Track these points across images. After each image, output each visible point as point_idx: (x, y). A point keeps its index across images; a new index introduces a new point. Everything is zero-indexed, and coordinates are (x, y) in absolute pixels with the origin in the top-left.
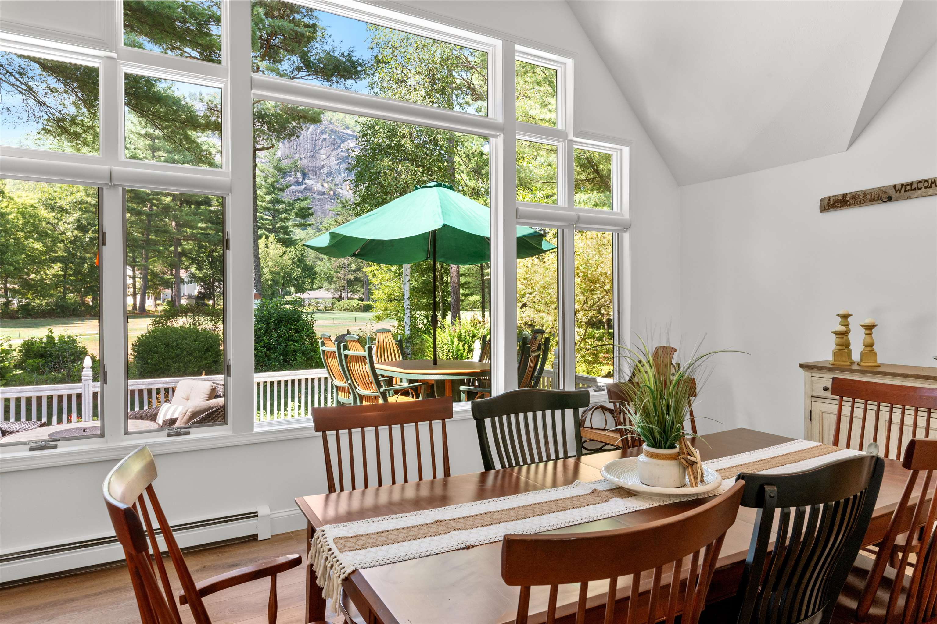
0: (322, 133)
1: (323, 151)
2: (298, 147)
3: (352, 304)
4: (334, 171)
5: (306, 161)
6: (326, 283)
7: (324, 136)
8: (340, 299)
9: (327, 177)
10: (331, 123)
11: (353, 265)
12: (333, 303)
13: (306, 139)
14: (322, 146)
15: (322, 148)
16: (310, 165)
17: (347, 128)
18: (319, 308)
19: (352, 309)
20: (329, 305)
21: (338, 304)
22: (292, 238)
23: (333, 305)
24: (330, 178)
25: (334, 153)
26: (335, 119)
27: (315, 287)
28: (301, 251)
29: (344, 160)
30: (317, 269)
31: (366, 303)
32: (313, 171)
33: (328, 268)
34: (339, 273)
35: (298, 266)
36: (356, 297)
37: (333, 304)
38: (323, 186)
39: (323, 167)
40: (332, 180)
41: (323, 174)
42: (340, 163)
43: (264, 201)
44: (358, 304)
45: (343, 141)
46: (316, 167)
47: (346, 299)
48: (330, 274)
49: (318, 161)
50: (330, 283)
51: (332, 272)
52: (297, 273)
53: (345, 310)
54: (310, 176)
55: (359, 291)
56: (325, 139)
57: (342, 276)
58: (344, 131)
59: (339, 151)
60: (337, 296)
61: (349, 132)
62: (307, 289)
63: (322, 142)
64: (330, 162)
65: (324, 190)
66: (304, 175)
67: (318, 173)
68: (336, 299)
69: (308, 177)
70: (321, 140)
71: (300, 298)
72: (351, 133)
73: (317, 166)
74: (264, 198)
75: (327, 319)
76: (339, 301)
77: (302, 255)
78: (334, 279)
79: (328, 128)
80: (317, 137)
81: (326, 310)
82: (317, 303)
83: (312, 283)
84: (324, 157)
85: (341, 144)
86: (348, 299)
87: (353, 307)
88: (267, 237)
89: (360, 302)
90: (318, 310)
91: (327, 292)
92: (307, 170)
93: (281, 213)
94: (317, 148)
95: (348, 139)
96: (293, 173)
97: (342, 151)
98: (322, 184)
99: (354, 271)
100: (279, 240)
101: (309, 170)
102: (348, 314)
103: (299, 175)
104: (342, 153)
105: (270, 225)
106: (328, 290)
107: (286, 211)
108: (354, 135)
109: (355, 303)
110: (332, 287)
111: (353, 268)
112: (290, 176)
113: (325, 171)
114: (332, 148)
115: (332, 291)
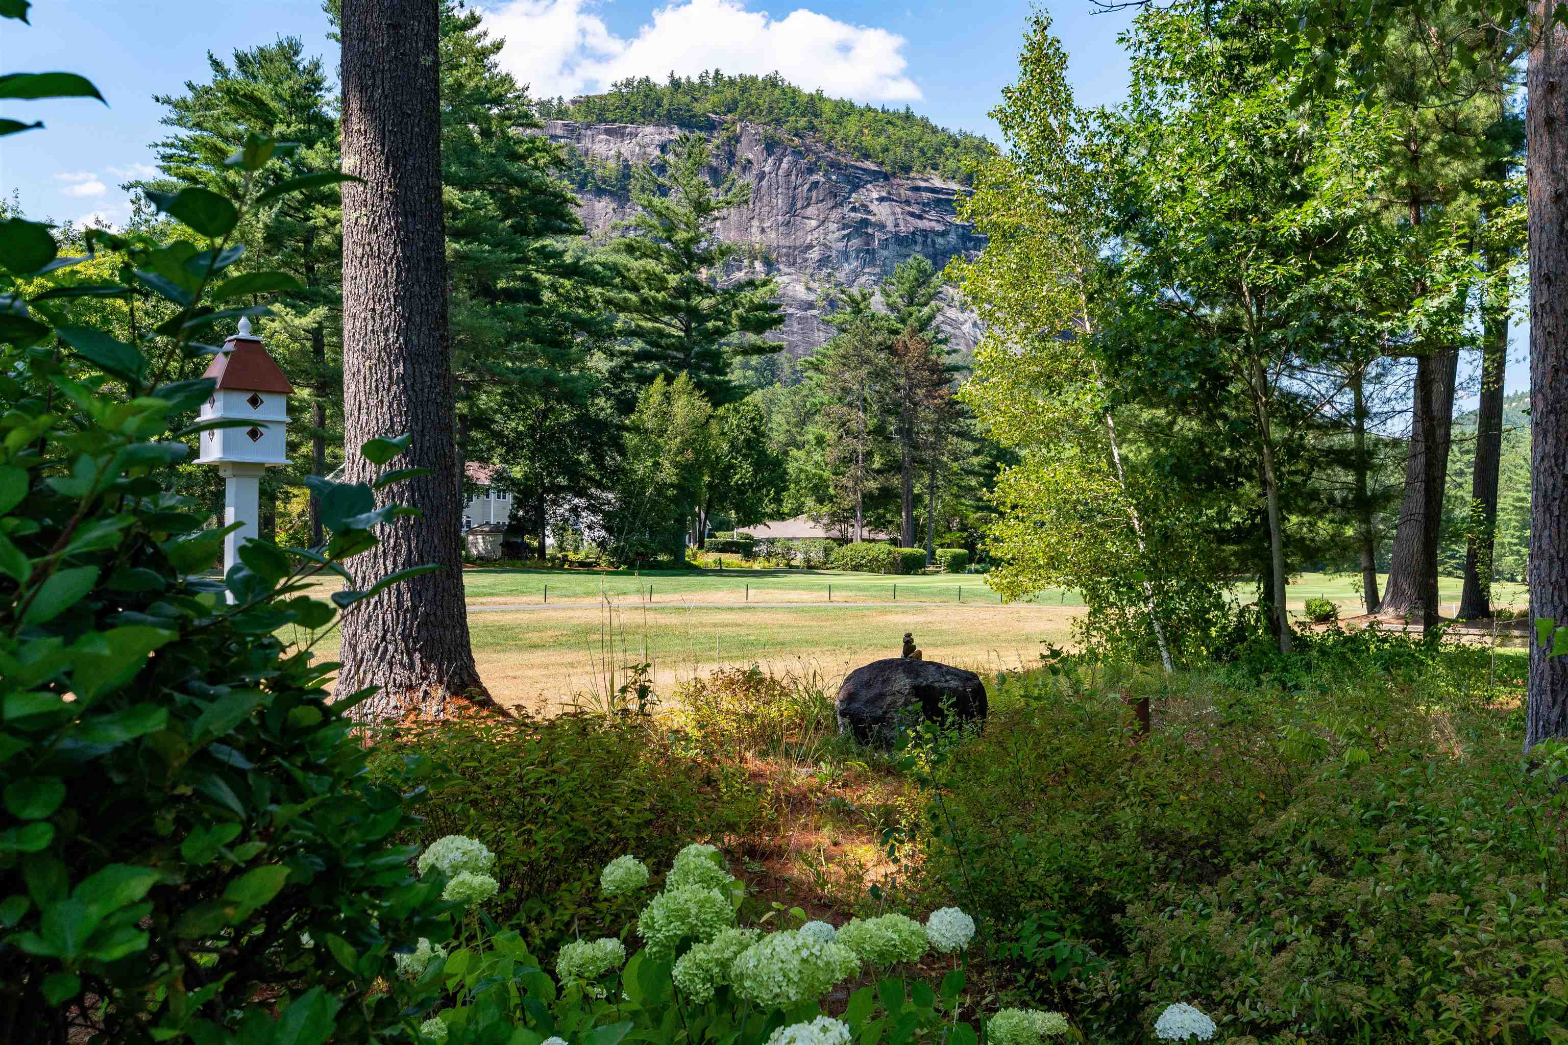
0: (810, 171)
1: (811, 211)
2: (758, 204)
3: (874, 554)
4: (834, 254)
5: (773, 235)
6: (810, 502)
7: (814, 178)
8: (844, 541)
9: (819, 268)
10: (830, 148)
11: (877, 458)
12: (825, 549)
13: (774, 186)
14: (809, 199)
15: (808, 205)
16: (782, 242)
17: (866, 156)
18: (793, 563)
19: (873, 566)
20: (816, 555)
21: (838, 552)
22: (730, 381)
23: (826, 556)
24: (825, 271)
25: (835, 215)
26: (838, 137)
27: (786, 509)
28: (753, 419)
29: (856, 230)
30: (791, 468)
31: (907, 550)
32: (787, 255)
33: (817, 463)
34: (843, 474)
35: (745, 457)
36: (882, 536)
37: (827, 551)
38: (809, 289)
39: (810, 247)
40: (829, 275)
41: (810, 263)
42: (848, 237)
43: (665, 289)
44: (890, 553)
45: (855, 188)
46: (795, 248)
47: (857, 542)
48: (821, 477)
49: (800, 233)
50: (820, 501)
51: (826, 474)
52: (744, 472)
53: (857, 568)
54: (781, 267)
55: (890, 522)
56: (816, 184)
57: (851, 484)
58: (859, 164)
59: (846, 209)
60: (835, 533)
61: (870, 165)
62: (765, 515)
63: (810, 190)
64: (826, 235)
65: (812, 297)
66: (769, 264)
67: (799, 260)
68: (834, 540)
69: (779, 270)
70: (806, 187)
71: (749, 537)
72: (873, 167)
73: (798, 243)
74: (664, 280)
75: (810, 588)
76: (840, 545)
77: (755, 430)
78: (832, 491)
79: (824, 158)
80: (800, 181)
81: (810, 568)
82: (790, 549)
83: (778, 500)
84: (814, 223)
85: (850, 193)
86: (863, 540)
87: (876, 559)
88: (669, 379)
89: (892, 548)
90: (791, 567)
91: (812, 524)
92: (775, 256)
93: (707, 318)
94: (799, 205)
95: (867, 182)
96: (746, 262)
97: (854, 209)
98: (807, 283)
99: (879, 472)
100: (699, 385)
101: (779, 255)
102: (864, 579)
103: (758, 265)
104: (853, 214)
105: (677, 350)
106: (816, 519)
107: (717, 314)
108: (880, 172)
109: (881, 549)
110: (825, 510)
111: (876, 466)
112: (740, 269)
113: (814, 254)
114: (831, 203)
115: (826, 521)
